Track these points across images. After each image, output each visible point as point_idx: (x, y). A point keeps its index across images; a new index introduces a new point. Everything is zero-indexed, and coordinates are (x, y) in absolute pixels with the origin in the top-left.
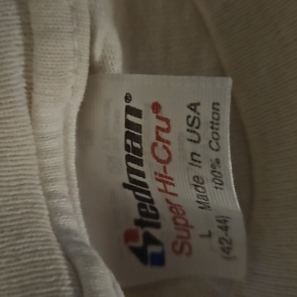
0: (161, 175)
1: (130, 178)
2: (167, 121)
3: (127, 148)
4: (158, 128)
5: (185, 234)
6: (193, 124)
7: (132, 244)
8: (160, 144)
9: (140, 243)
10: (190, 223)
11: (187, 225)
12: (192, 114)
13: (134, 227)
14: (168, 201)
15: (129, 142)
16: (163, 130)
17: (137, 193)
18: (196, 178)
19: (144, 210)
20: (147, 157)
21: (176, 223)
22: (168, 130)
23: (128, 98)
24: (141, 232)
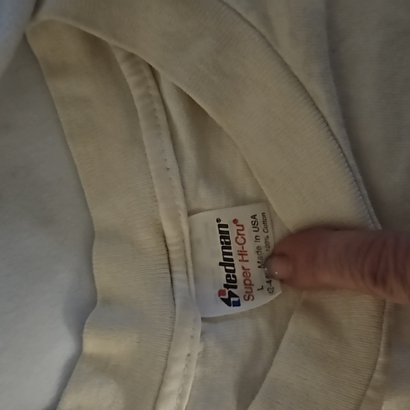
0: (241, 251)
1: (224, 258)
2: (242, 226)
3: (222, 243)
4: (238, 230)
5: (250, 290)
6: (255, 224)
7: (222, 297)
8: (240, 237)
9: (227, 297)
10: (252, 283)
11: (251, 284)
12: (254, 220)
13: (224, 288)
14: (243, 268)
15: (222, 240)
16: (240, 230)
17: (227, 268)
18: (258, 247)
19: (229, 278)
20: (233, 244)
21: (245, 284)
22: (243, 230)
23: (218, 220)
24: (227, 291)
